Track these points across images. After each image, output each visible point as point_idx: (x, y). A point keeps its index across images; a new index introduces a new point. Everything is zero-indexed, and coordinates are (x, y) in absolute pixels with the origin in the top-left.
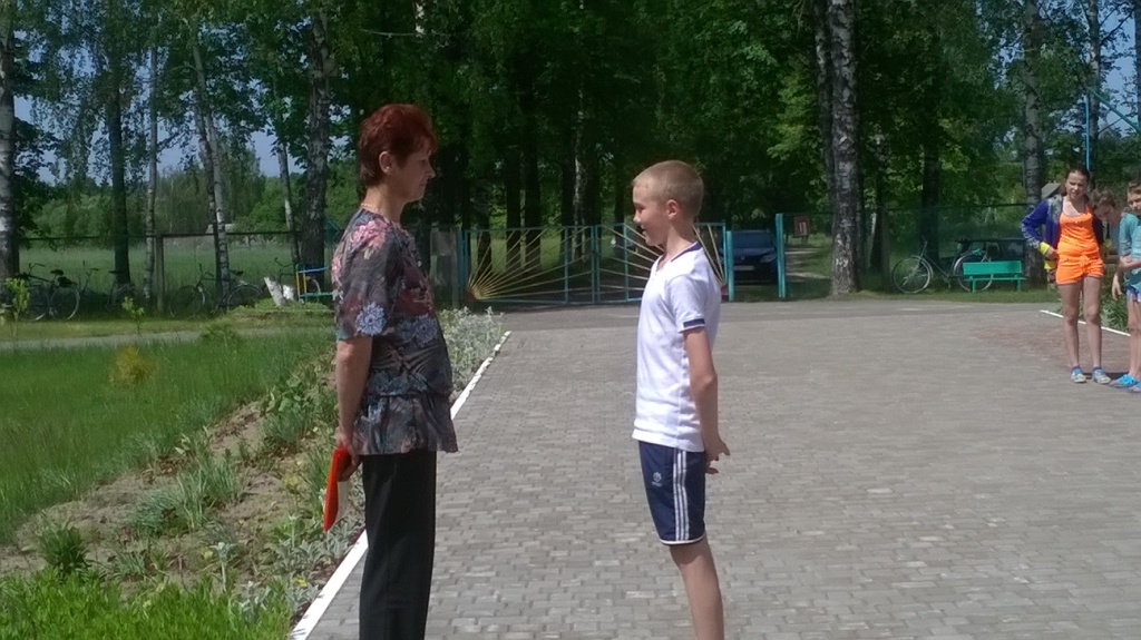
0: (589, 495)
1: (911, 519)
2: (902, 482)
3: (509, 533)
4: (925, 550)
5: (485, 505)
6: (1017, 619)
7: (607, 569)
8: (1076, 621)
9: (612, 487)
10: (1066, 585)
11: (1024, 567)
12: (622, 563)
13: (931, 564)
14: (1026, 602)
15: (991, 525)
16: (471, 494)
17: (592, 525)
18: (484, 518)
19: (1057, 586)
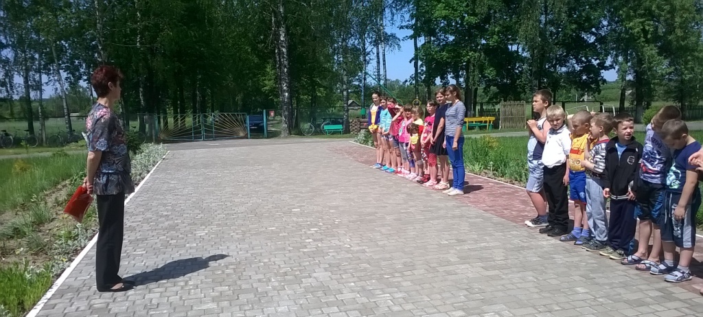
0: (188, 215)
2: (304, 206)
3: (154, 234)
4: (312, 234)
8: (369, 263)
9: (198, 211)
10: (364, 248)
13: (314, 240)
15: (335, 223)
17: (188, 228)
18: (146, 227)
19: (361, 248)
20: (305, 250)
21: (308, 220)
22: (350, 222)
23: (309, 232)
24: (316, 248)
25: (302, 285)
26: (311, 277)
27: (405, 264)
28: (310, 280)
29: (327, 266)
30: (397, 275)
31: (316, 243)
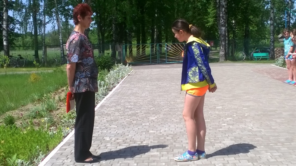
0: (145, 108)
1: (226, 114)
2: (225, 105)
3: (122, 117)
4: (228, 121)
5: (118, 111)
6: (247, 137)
7: (145, 126)
8: (262, 138)
9: (151, 106)
10: (261, 129)
11: (251, 125)
12: (150, 124)
13: (228, 124)
14: (250, 133)
15: (245, 115)
16: (115, 108)
17: (144, 115)
18: (117, 114)
19: (259, 130)
23: (225, 120)
26: (221, 143)
31: (229, 126)
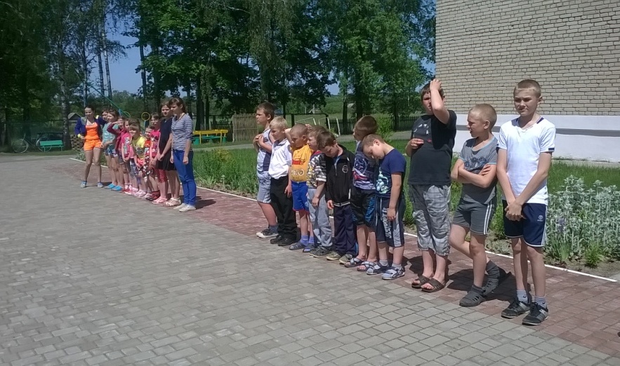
1: (18, 251)
2: (14, 234)
4: (24, 265)
6: (65, 294)
8: (91, 292)
10: (86, 275)
11: (67, 268)
13: (27, 272)
14: (69, 285)
15: (53, 250)
19: (82, 276)
20: (15, 284)
21: (19, 249)
22: (69, 247)
23: (20, 263)
24: (28, 281)
25: (10, 325)
26: (21, 315)
27: (132, 289)
28: (20, 318)
29: (41, 300)
30: (123, 301)
31: (28, 275)
